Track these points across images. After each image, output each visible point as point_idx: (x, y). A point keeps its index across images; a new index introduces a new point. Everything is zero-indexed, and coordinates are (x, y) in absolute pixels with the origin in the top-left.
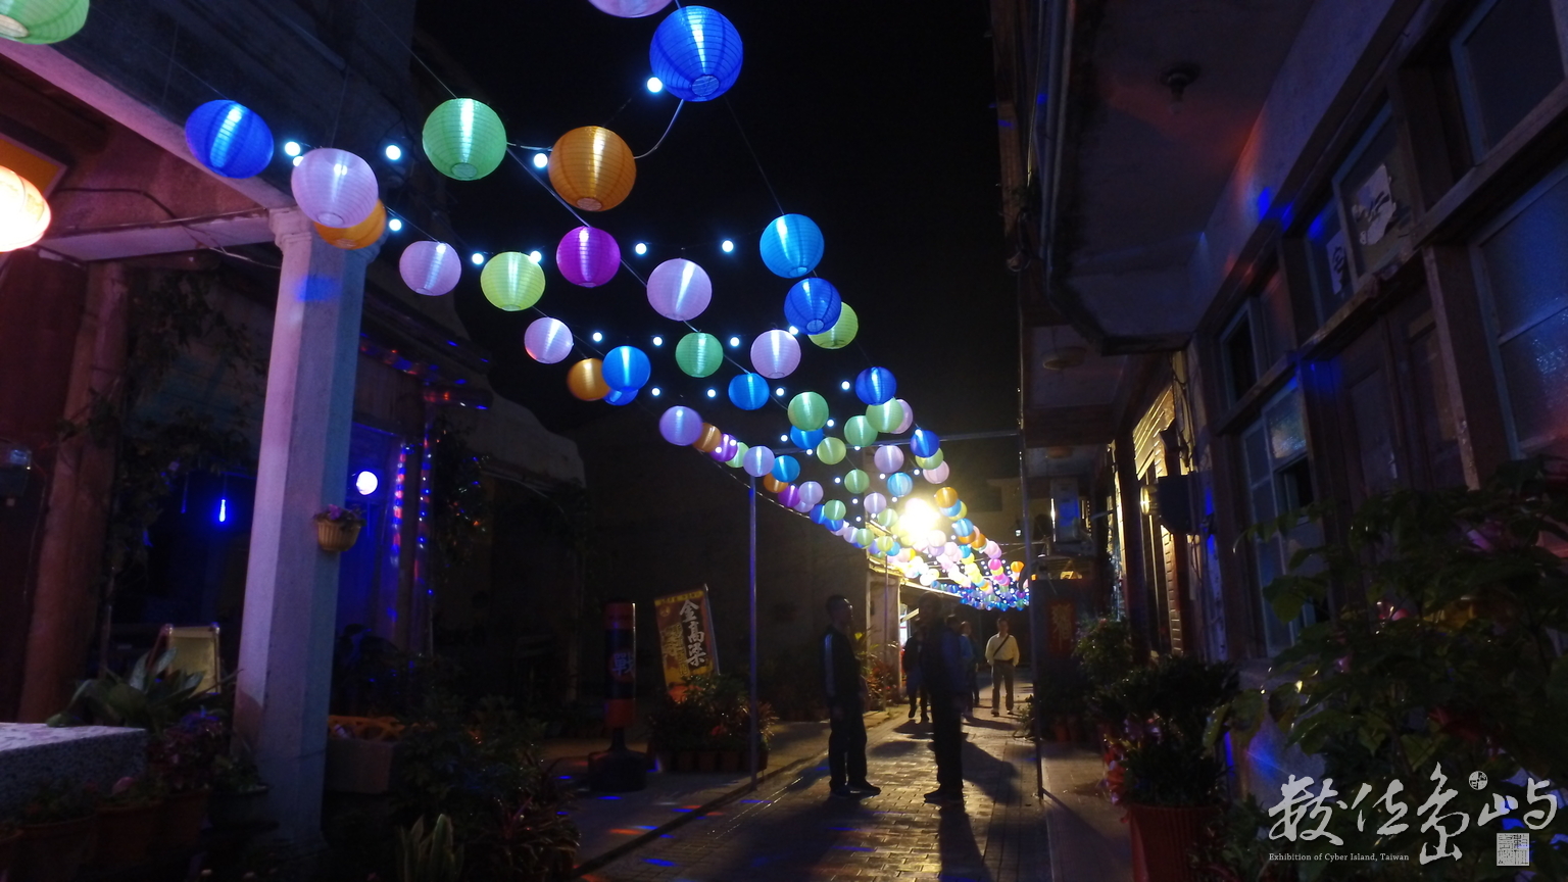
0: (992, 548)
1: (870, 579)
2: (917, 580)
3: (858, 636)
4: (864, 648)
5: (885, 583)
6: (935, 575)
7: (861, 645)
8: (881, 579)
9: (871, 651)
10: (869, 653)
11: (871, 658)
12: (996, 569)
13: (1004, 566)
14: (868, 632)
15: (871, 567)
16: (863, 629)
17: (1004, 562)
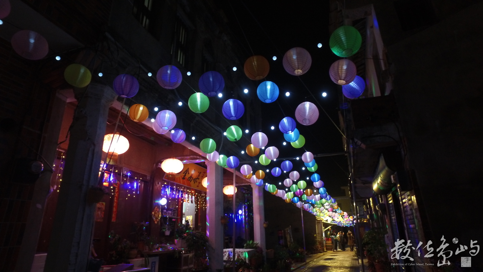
0: (345, 213)
1: (316, 221)
2: (327, 221)
3: (315, 235)
4: (316, 238)
5: (320, 222)
6: (331, 219)
7: (316, 237)
8: (318, 221)
9: (318, 239)
10: (317, 239)
11: (318, 241)
12: (346, 218)
13: (348, 217)
14: (317, 235)
15: (317, 219)
16: (316, 234)
17: (348, 216)
